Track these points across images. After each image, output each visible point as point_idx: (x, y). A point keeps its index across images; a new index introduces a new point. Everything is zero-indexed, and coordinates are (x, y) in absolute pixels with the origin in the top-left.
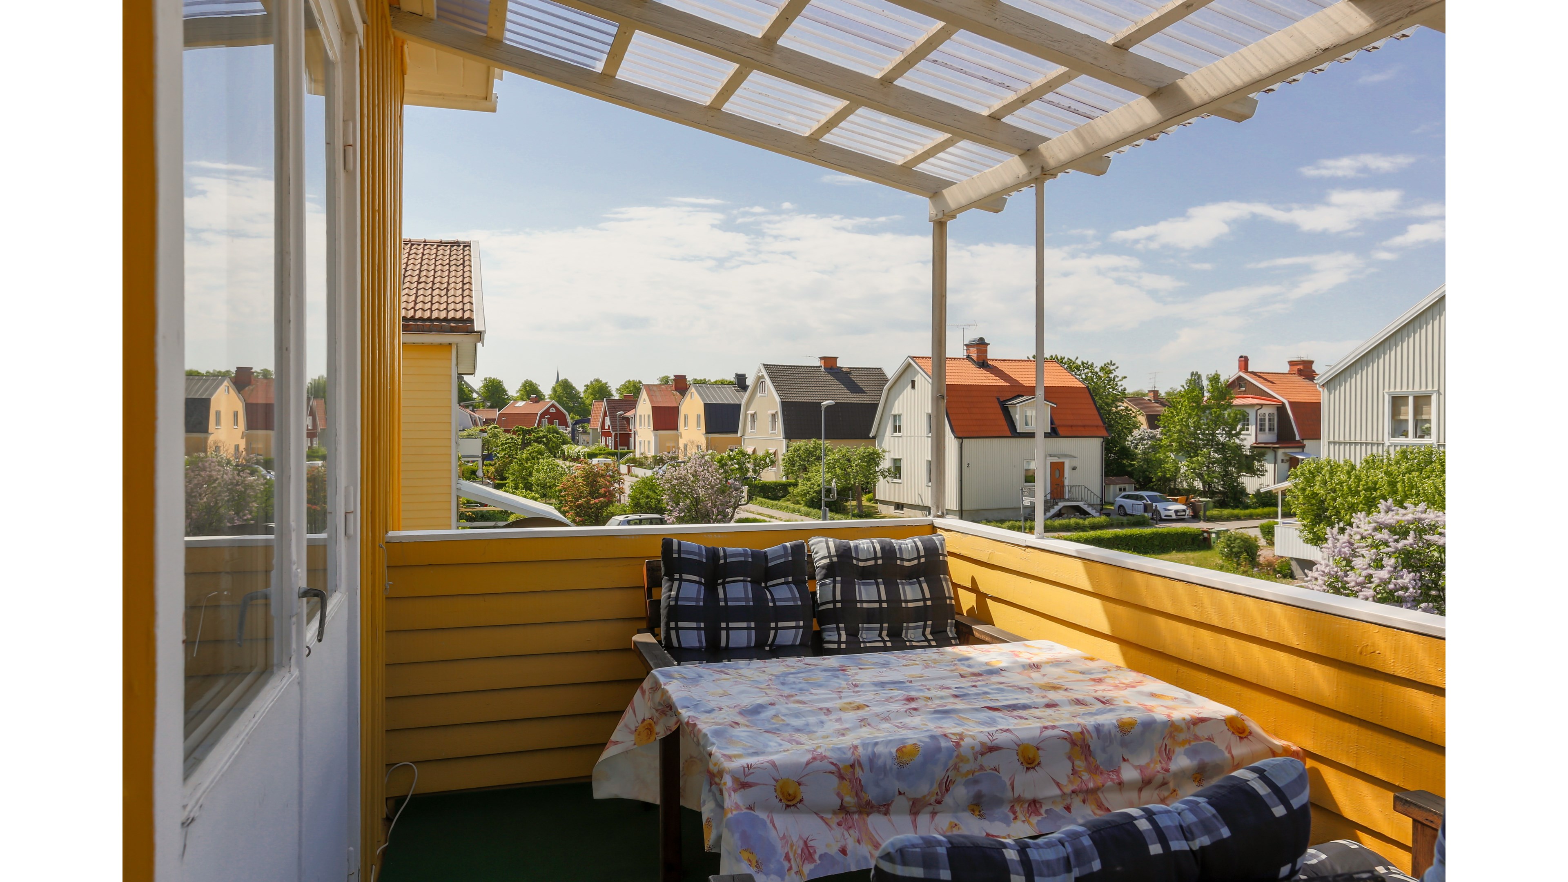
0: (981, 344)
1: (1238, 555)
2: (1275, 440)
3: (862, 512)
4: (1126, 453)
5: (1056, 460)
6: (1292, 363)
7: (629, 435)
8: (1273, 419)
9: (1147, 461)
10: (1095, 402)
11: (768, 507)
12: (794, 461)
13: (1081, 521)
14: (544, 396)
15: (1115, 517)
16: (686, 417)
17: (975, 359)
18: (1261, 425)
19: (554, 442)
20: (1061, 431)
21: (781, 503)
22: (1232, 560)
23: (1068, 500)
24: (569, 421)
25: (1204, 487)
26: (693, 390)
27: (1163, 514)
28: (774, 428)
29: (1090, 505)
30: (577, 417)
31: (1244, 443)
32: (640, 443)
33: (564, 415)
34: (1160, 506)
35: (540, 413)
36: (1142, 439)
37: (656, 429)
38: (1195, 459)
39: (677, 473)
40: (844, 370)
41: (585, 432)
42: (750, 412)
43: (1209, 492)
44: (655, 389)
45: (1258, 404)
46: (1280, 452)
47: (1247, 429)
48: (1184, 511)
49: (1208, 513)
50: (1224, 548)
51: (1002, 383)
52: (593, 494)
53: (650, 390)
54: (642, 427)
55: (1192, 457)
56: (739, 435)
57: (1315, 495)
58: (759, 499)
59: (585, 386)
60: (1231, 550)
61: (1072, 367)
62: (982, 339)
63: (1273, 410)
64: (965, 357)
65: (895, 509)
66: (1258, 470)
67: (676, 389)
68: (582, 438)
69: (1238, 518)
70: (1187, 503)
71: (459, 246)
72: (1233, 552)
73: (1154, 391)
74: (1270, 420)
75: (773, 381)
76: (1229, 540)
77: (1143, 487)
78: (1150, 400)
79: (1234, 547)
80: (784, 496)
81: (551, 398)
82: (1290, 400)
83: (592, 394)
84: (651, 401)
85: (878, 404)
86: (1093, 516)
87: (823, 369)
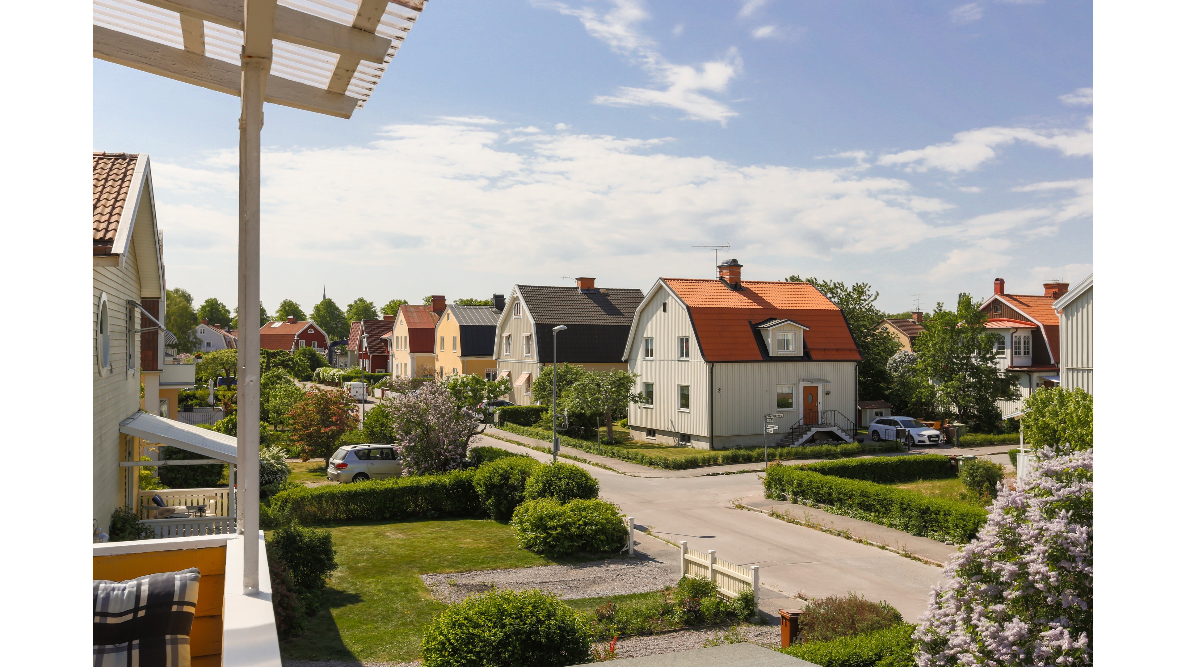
0: (734, 266)
1: (979, 484)
2: (1030, 364)
3: (612, 438)
4: (883, 376)
5: (808, 384)
6: (1047, 286)
7: (387, 358)
8: (1028, 343)
9: (904, 384)
10: (848, 324)
11: (518, 434)
12: (544, 385)
13: (833, 448)
14: (306, 316)
15: (868, 443)
16: (442, 339)
17: (728, 282)
18: (1016, 348)
19: (299, 366)
20: (813, 355)
21: (532, 429)
22: (975, 489)
23: (822, 425)
24: (329, 342)
25: (959, 411)
26: (449, 311)
27: (917, 439)
28: (528, 351)
29: (843, 431)
30: (336, 339)
31: (998, 366)
32: (397, 365)
33: (323, 336)
34: (913, 431)
35: (297, 334)
36: (902, 361)
37: (412, 351)
38: (950, 383)
39: (406, 401)
40: (601, 291)
41: (344, 354)
42: (505, 335)
43: (963, 417)
44: (412, 309)
45: (1013, 328)
46: (1035, 376)
47: (1003, 353)
48: (938, 436)
49: (961, 439)
50: (967, 477)
51: (755, 306)
52: (326, 422)
53: (407, 311)
54: (399, 349)
55: (946, 382)
56: (494, 358)
57: (1046, 426)
58: (511, 425)
59: (349, 306)
60: (973, 479)
61: (826, 289)
62: (735, 261)
63: (1028, 334)
64: (718, 279)
65: (647, 436)
66: (1013, 394)
67: (434, 311)
68: (340, 361)
69: (991, 443)
70: (942, 429)
71: (125, 159)
72: (975, 481)
73: (918, 313)
74: (1025, 343)
75: (527, 303)
76: (971, 469)
77: (897, 412)
78: (914, 322)
79: (976, 476)
80: (536, 422)
81: (313, 317)
82: (1045, 324)
83: (355, 314)
84: (408, 323)
85: (629, 327)
86: (846, 442)
87: (580, 291)
